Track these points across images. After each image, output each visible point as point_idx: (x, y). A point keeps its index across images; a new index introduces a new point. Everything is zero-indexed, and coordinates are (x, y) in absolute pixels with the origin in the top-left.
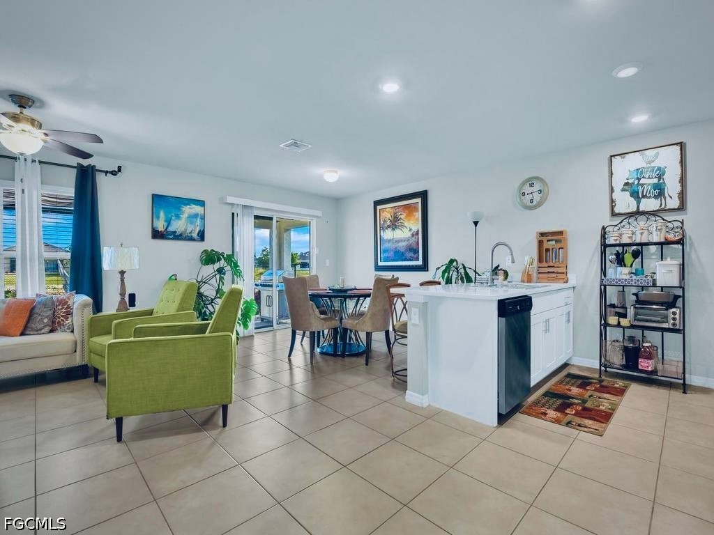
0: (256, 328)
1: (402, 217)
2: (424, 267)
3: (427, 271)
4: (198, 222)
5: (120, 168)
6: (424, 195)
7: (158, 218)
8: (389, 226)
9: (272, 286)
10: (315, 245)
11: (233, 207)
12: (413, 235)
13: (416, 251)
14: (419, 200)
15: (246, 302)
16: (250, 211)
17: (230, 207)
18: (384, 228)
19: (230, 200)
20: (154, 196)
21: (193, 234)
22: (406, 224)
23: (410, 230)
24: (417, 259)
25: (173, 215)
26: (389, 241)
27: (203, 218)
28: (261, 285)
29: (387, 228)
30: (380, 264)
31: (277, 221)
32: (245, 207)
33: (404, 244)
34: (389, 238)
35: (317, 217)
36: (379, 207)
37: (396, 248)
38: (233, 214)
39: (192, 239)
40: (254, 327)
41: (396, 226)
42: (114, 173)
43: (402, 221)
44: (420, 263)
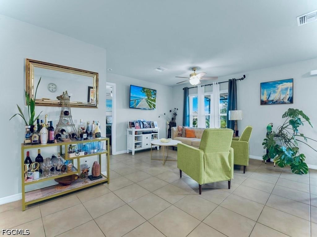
4: (289, 92)
5: (244, 76)
7: (263, 94)
20: (262, 84)
21: (284, 100)
25: (272, 91)
27: (292, 89)
39: (284, 103)
42: (242, 79)
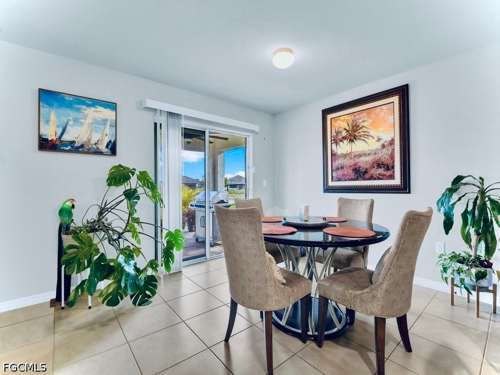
0: (184, 260)
1: (364, 124)
2: (405, 187)
3: (409, 192)
4: (108, 130)
6: (403, 92)
8: (344, 138)
9: (204, 207)
10: (251, 164)
11: (155, 115)
12: (383, 146)
13: (389, 167)
14: (395, 99)
15: (169, 234)
16: (177, 121)
17: (151, 114)
18: (336, 141)
19: (151, 104)
20: (41, 91)
21: (99, 146)
22: (372, 133)
23: (379, 140)
24: (392, 177)
26: (345, 156)
28: (196, 206)
29: (341, 141)
30: (331, 184)
31: (210, 142)
32: (171, 114)
33: (369, 159)
34: (345, 152)
35: (253, 132)
36: (329, 117)
37: (356, 164)
38: (156, 124)
39: (98, 152)
40: (182, 258)
41: (355, 137)
43: (365, 129)
44: (397, 181)
